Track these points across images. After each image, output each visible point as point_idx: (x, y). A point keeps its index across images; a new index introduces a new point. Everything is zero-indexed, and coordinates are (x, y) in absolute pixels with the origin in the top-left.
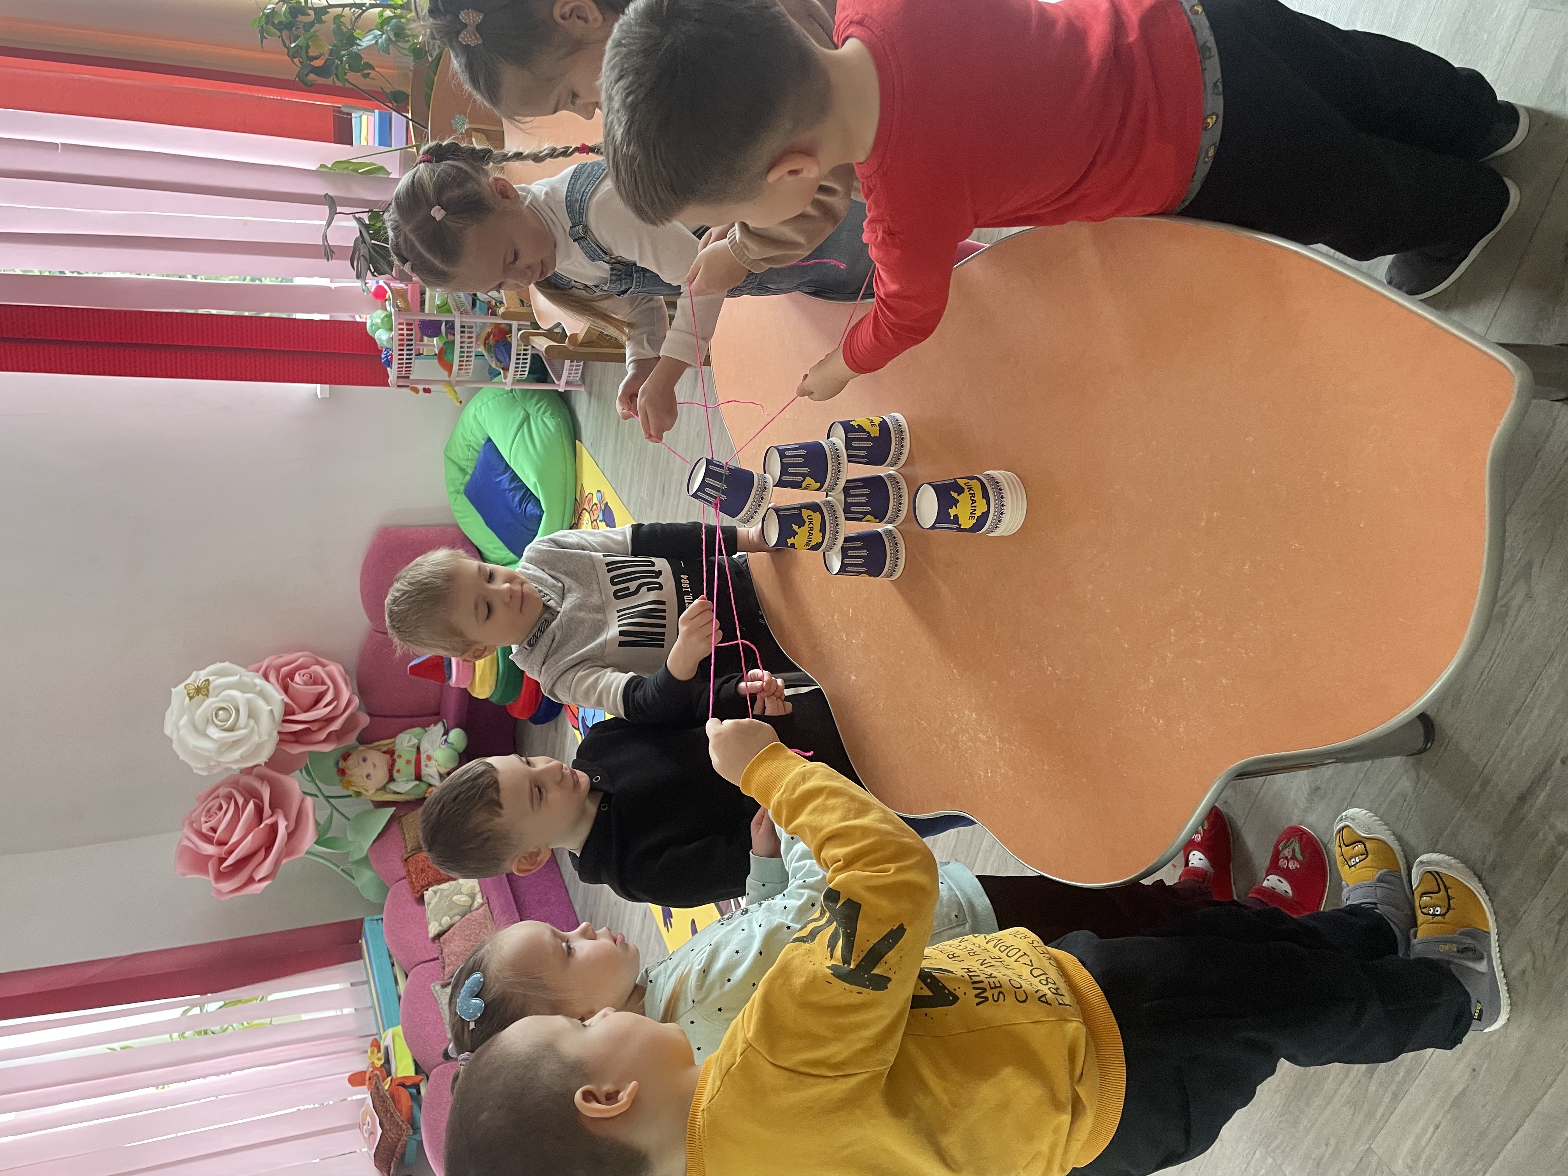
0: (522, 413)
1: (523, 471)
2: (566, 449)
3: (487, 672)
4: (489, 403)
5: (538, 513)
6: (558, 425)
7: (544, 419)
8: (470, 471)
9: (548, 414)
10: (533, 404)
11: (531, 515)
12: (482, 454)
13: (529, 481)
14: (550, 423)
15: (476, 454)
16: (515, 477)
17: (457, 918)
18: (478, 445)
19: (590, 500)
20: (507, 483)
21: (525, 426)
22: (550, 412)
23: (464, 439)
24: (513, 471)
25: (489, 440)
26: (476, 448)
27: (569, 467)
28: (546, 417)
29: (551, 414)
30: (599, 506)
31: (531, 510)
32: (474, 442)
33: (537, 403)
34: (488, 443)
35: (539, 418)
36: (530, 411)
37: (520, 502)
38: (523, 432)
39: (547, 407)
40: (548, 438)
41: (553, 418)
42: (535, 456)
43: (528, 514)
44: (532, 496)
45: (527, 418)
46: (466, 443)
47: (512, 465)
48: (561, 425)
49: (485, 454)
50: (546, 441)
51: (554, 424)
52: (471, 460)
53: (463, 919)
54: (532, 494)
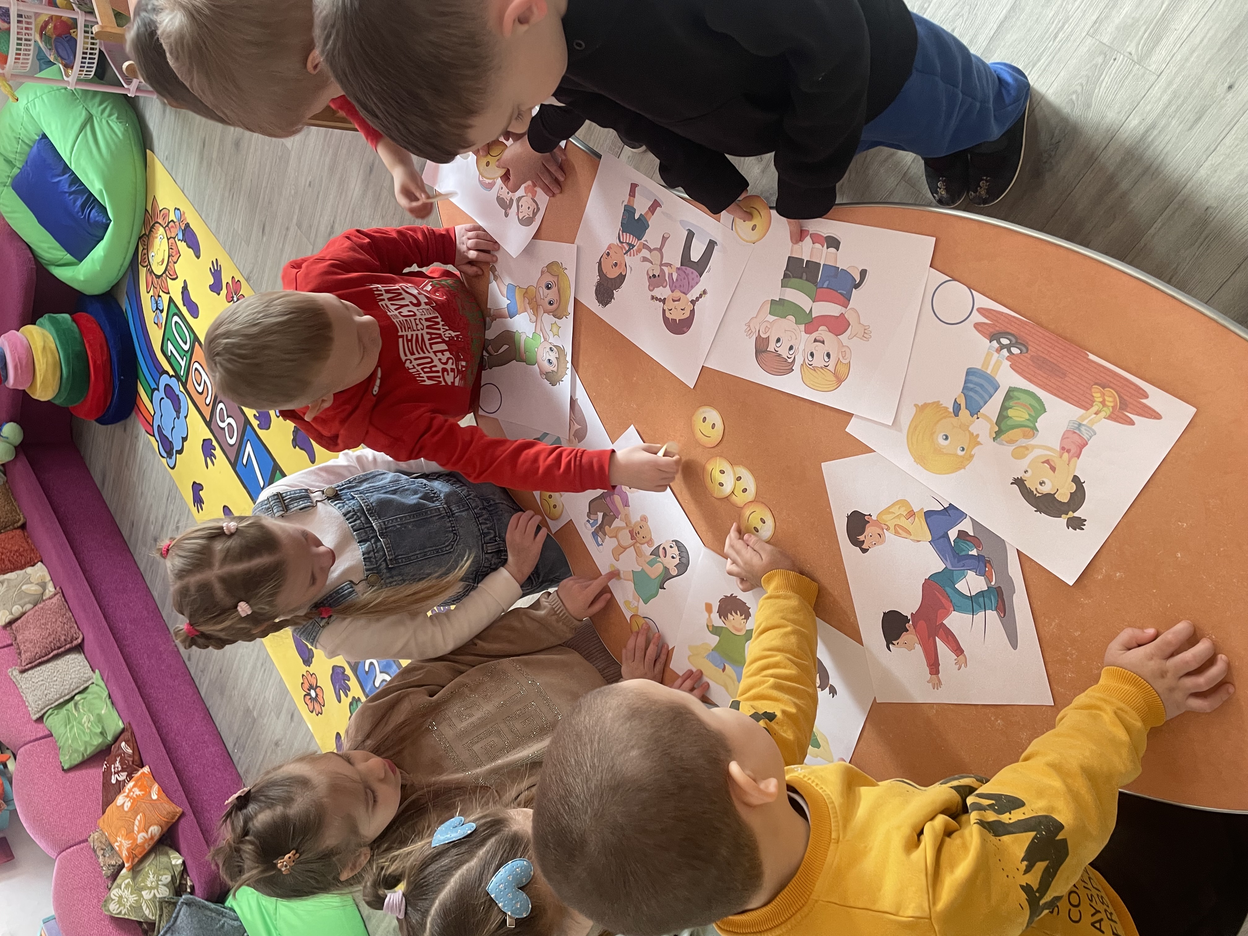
0: (84, 113)
1: (87, 175)
2: (136, 158)
3: (50, 376)
4: (44, 97)
5: (104, 221)
6: (126, 130)
7: (110, 122)
8: (19, 165)
9: (114, 117)
10: (96, 105)
11: (96, 222)
12: (35, 148)
13: (93, 186)
14: (118, 128)
15: (27, 149)
16: (75, 180)
17: (29, 606)
18: (30, 140)
19: (165, 216)
20: (67, 186)
21: (88, 128)
22: (116, 115)
23: (13, 131)
24: (73, 173)
25: (44, 136)
26: (27, 141)
27: (139, 176)
28: (112, 120)
29: (118, 118)
30: (177, 224)
31: (95, 218)
32: (25, 136)
33: (101, 104)
34: (43, 140)
35: (104, 122)
36: (93, 112)
37: (83, 207)
38: (86, 134)
39: (112, 109)
40: (115, 144)
41: (120, 123)
42: (100, 162)
43: (92, 221)
44: (96, 202)
45: (89, 119)
46: (15, 135)
47: (73, 167)
48: (130, 130)
49: (39, 150)
50: (113, 147)
51: (122, 129)
52: (20, 153)
53: (36, 607)
54: (95, 199)
